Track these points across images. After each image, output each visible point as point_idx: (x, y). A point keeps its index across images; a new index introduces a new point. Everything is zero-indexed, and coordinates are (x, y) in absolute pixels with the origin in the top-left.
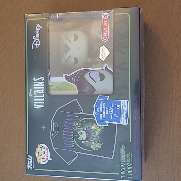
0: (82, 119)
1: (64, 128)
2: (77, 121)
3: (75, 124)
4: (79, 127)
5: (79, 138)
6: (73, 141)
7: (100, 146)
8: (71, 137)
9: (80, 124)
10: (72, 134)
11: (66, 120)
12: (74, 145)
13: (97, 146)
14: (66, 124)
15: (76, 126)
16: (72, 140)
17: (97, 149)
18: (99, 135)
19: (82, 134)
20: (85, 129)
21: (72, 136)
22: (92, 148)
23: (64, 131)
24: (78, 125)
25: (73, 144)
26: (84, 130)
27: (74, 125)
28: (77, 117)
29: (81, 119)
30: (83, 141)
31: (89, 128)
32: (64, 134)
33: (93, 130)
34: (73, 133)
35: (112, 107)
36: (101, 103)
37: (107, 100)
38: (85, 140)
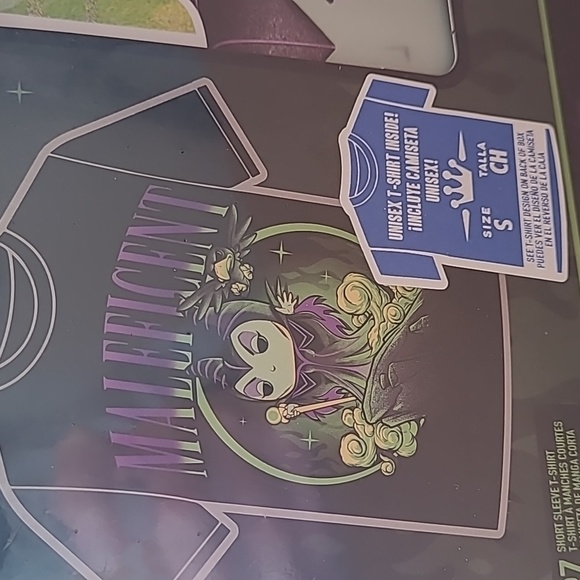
0: (262, 234)
1: (112, 302)
2: (220, 243)
3: (200, 269)
4: (241, 297)
5: (240, 386)
6: (190, 413)
7: (408, 437)
8: (173, 378)
9: (245, 272)
10: (185, 346)
11: (131, 231)
12: (195, 447)
13: (386, 439)
14: (123, 263)
15: (209, 286)
16: (185, 403)
17: (387, 467)
18: (395, 356)
19: (263, 345)
20: (287, 308)
21: (182, 366)
22: (348, 459)
23: (109, 328)
24: (233, 280)
25: (191, 438)
26: (277, 318)
27: (196, 275)
28: (223, 211)
29: (252, 231)
30: (276, 403)
31: (319, 300)
32: (107, 355)
33: (347, 319)
34: (188, 339)
35: (462, 157)
36: (391, 124)
37: (428, 107)
38: (289, 399)
